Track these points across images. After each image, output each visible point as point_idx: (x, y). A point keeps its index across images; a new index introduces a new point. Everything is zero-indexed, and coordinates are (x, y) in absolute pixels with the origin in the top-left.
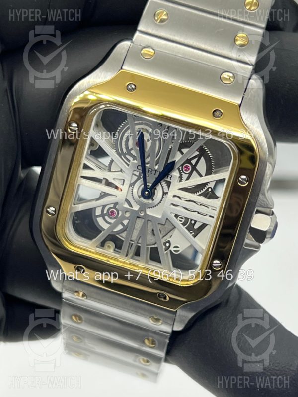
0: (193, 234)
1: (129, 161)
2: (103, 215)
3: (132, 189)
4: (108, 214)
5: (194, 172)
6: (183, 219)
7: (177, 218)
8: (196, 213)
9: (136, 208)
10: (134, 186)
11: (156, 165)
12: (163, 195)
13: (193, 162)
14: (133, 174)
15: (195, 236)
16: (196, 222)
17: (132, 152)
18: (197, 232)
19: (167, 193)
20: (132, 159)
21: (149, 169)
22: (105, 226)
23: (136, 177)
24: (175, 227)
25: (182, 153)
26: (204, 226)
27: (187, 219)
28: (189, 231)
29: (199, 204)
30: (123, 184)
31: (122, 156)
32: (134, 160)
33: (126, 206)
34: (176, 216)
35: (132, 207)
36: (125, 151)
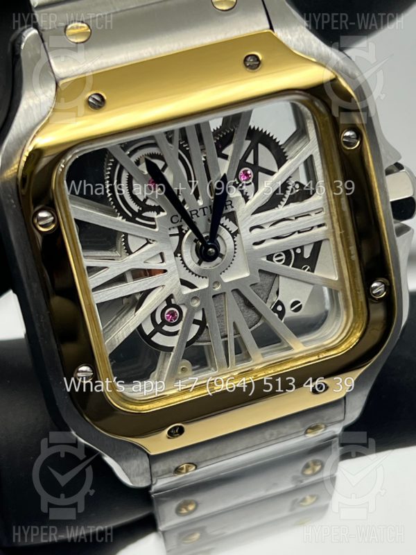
0: (309, 267)
1: (153, 219)
2: (158, 329)
3: (182, 260)
4: (164, 322)
5: (260, 173)
6: (280, 255)
7: (272, 261)
8: (296, 236)
9: (203, 285)
10: (181, 253)
11: (197, 199)
12: (233, 238)
13: (250, 160)
14: (171, 235)
15: (312, 270)
16: (302, 248)
17: (149, 203)
18: (312, 262)
19: (237, 232)
20: (155, 213)
21: (191, 212)
22: (173, 342)
23: (177, 237)
24: (276, 275)
25: (225, 157)
26: (317, 246)
27: (287, 253)
28: (300, 268)
29: (294, 218)
30: (163, 261)
31: (137, 219)
32: (158, 213)
33: (187, 291)
34: (270, 258)
35: (196, 287)
36: (136, 208)
